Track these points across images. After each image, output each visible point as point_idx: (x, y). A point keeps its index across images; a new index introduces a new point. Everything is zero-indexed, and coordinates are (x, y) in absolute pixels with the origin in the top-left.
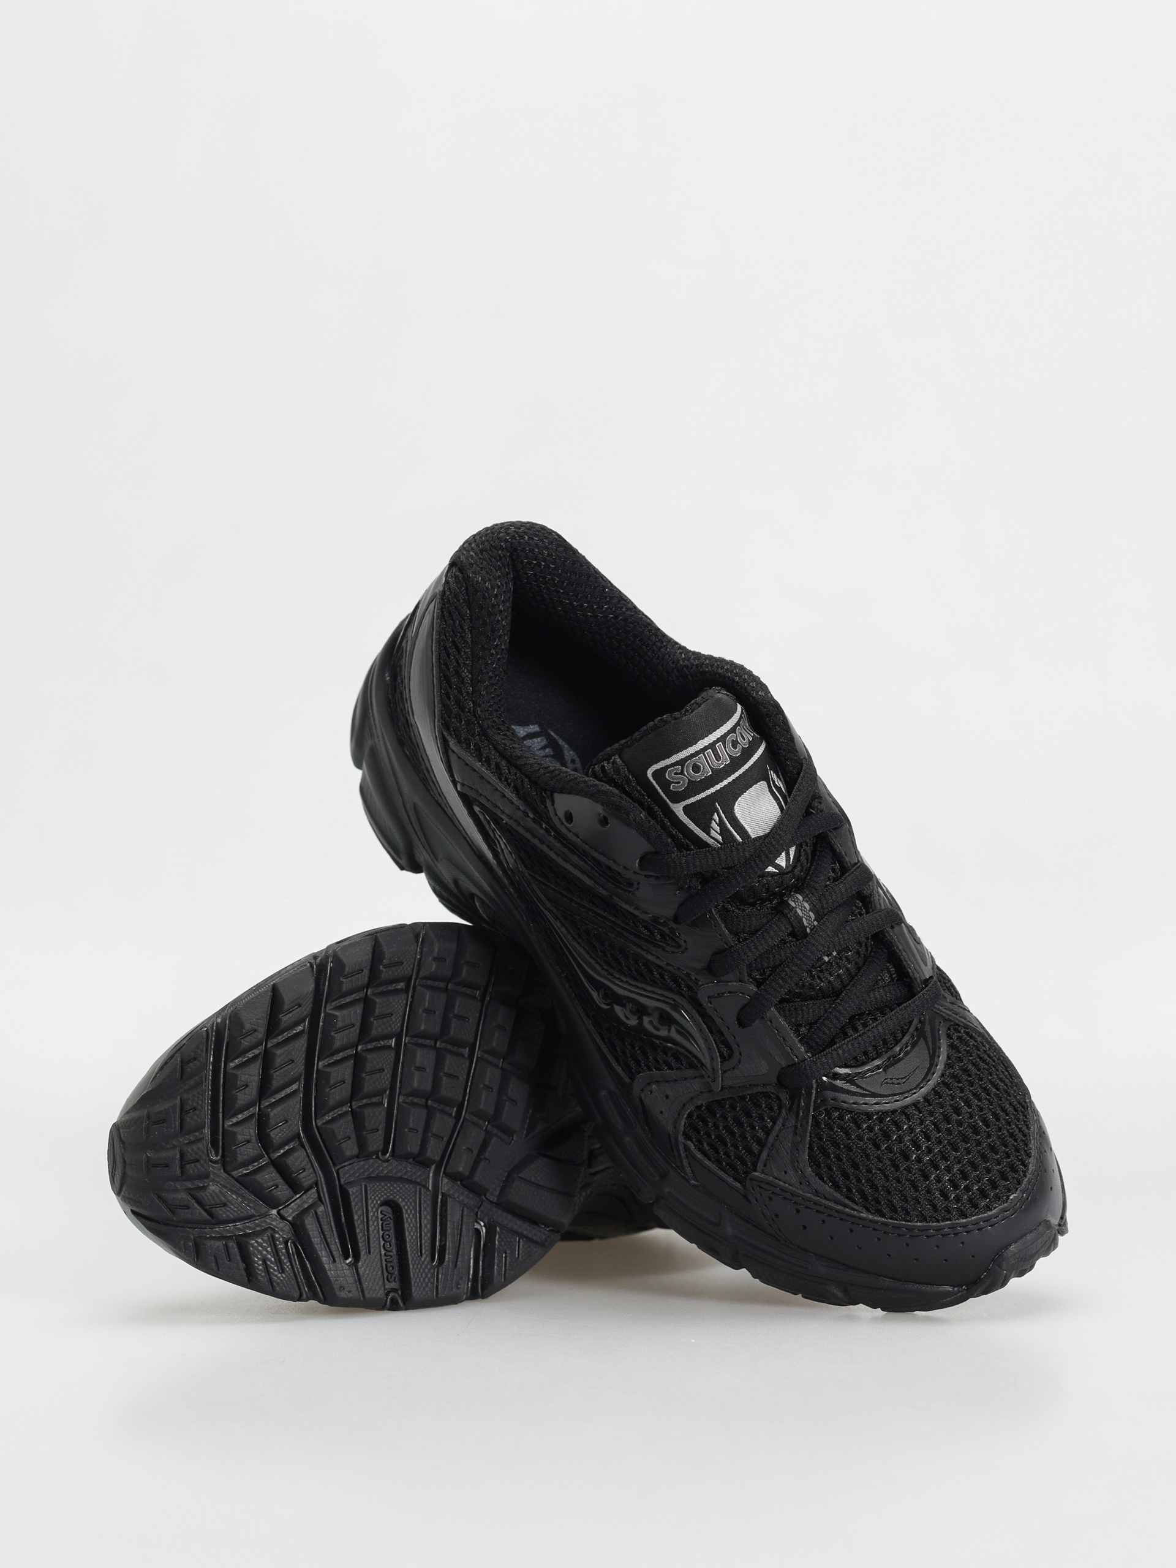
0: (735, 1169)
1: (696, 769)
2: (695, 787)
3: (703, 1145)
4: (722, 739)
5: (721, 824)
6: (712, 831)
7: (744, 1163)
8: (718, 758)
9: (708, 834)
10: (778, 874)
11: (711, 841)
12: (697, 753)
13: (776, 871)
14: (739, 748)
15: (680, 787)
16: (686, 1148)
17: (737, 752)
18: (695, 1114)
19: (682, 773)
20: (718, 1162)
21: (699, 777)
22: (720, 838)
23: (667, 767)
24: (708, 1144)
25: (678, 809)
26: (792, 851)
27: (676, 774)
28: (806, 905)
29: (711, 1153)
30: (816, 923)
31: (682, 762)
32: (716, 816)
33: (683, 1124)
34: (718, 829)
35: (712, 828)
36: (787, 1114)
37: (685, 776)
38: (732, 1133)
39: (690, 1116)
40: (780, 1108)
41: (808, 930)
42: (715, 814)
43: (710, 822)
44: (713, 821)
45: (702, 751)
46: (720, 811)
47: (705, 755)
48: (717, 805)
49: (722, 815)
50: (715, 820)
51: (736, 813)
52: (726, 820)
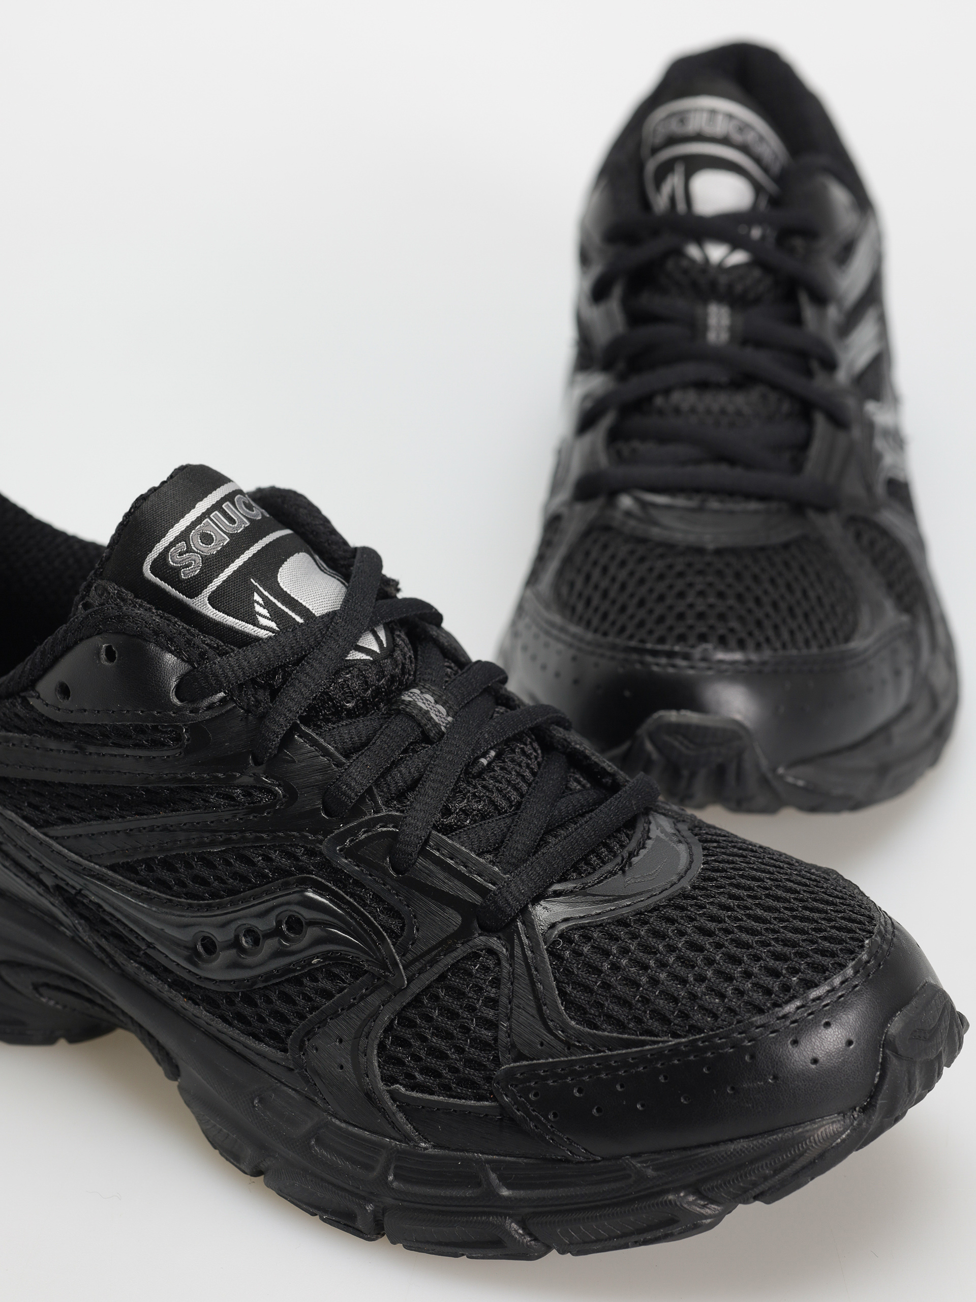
0: (473, 1084)
1: (207, 539)
2: (213, 565)
3: (414, 1077)
4: (228, 498)
5: (267, 604)
6: (260, 618)
7: (479, 1066)
8: (231, 520)
9: (255, 623)
10: (372, 662)
11: (263, 634)
12: (199, 520)
13: (368, 658)
15: (193, 570)
16: (394, 1096)
18: (388, 1042)
19: (189, 550)
20: (446, 1089)
21: (212, 549)
22: (273, 625)
23: (167, 549)
24: (421, 1073)
25: (202, 604)
27: (181, 554)
28: (428, 696)
29: (430, 1081)
30: (451, 718)
31: (184, 536)
32: (257, 597)
33: (376, 1064)
34: (265, 612)
35: (257, 614)
36: (511, 965)
37: (194, 552)
38: (448, 1036)
39: (382, 1047)
40: (499, 963)
41: (444, 729)
42: (255, 594)
43: (254, 607)
44: (256, 604)
45: (207, 514)
46: (261, 589)
47: (212, 520)
48: (252, 580)
49: (266, 593)
50: (258, 603)
51: (282, 587)
52: (272, 598)
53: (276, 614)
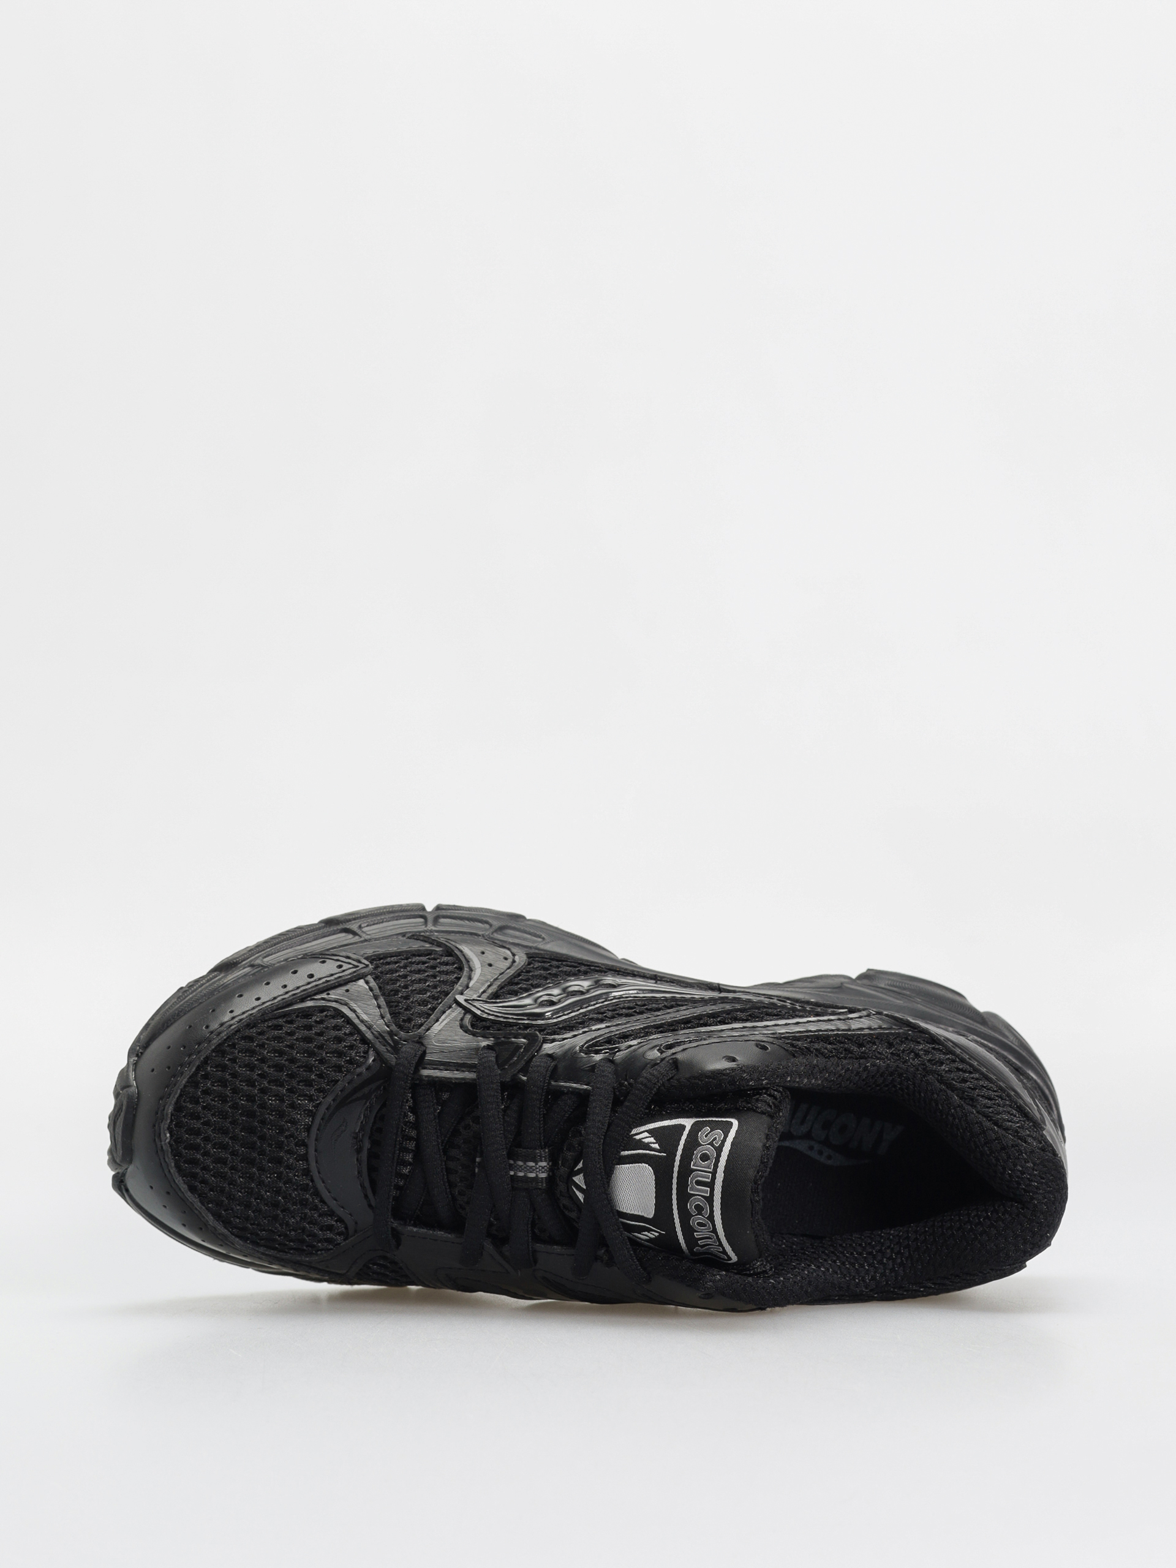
1: (705, 1157)
2: (692, 1145)
4: (710, 1200)
5: (647, 1146)
6: (647, 1136)
8: (699, 1183)
9: (648, 1131)
10: (572, 1169)
11: (642, 1129)
12: (716, 1166)
13: (576, 1169)
14: (693, 1211)
15: (702, 1135)
17: (691, 1206)
19: (711, 1144)
21: (698, 1153)
22: (638, 1137)
23: (726, 1137)
25: (688, 1123)
26: (581, 1196)
27: (715, 1139)
28: (534, 1176)
30: (512, 1173)
31: (719, 1149)
32: (656, 1146)
34: (646, 1140)
35: (650, 1137)
37: (707, 1145)
41: (512, 1162)
42: (658, 1148)
43: (654, 1139)
44: (655, 1141)
45: (714, 1173)
46: (657, 1153)
47: (709, 1172)
48: (665, 1155)
49: (653, 1153)
50: (654, 1143)
51: (645, 1165)
52: (648, 1152)
53: (641, 1145)
